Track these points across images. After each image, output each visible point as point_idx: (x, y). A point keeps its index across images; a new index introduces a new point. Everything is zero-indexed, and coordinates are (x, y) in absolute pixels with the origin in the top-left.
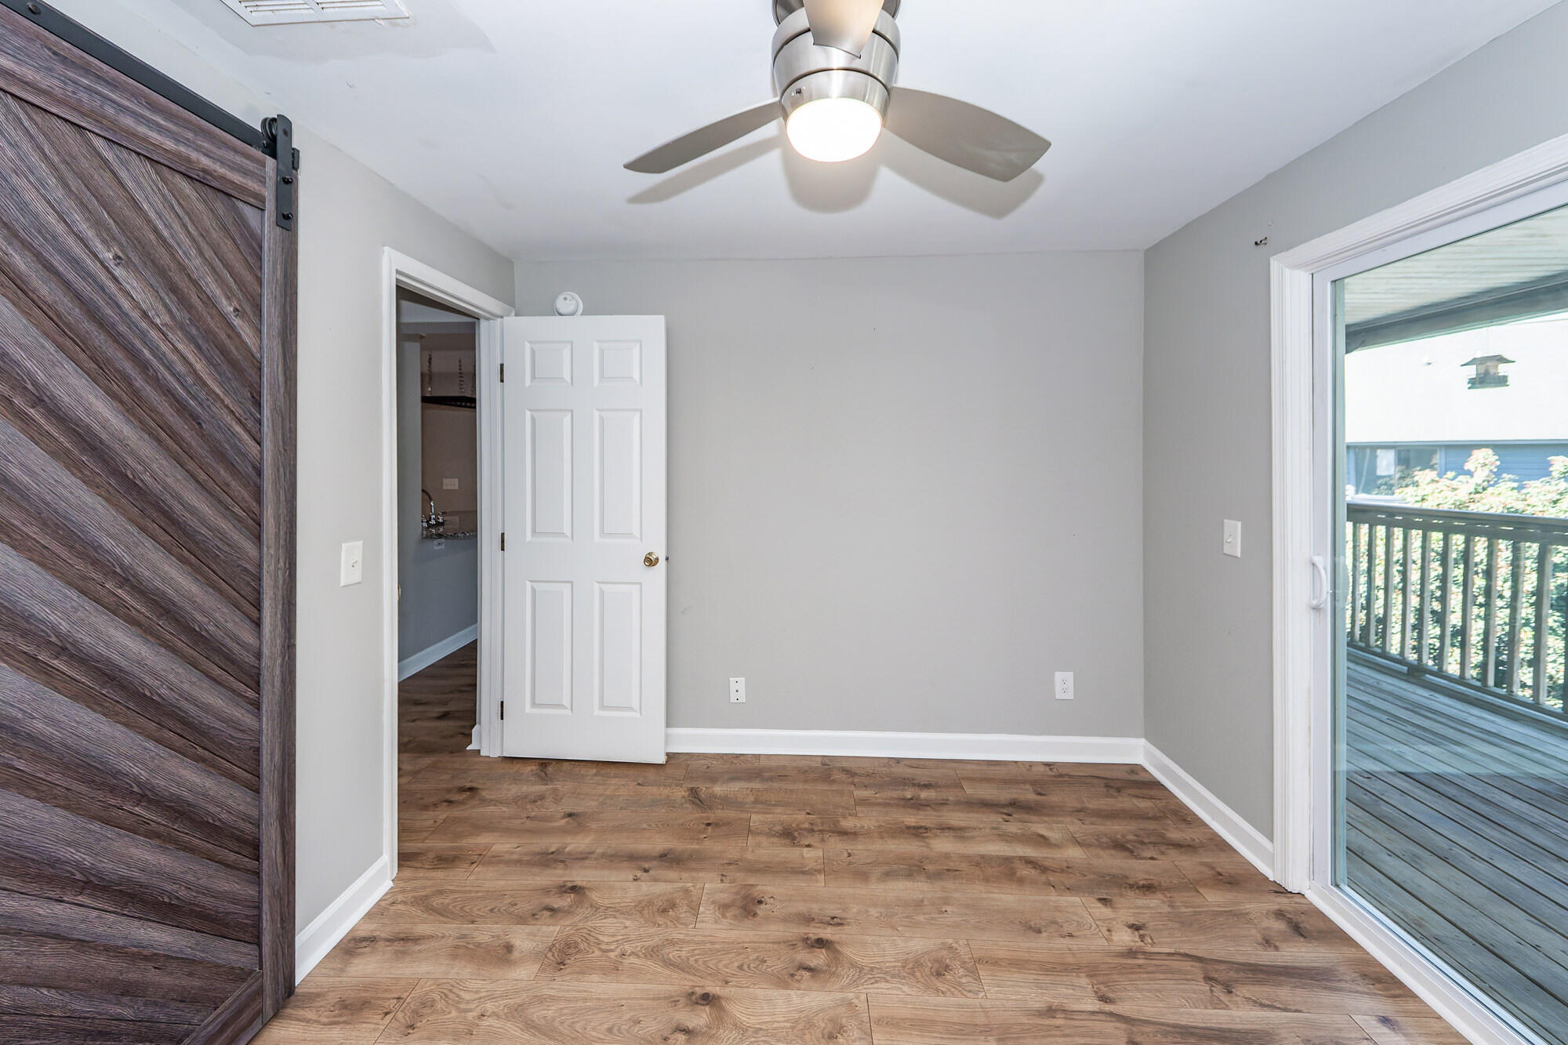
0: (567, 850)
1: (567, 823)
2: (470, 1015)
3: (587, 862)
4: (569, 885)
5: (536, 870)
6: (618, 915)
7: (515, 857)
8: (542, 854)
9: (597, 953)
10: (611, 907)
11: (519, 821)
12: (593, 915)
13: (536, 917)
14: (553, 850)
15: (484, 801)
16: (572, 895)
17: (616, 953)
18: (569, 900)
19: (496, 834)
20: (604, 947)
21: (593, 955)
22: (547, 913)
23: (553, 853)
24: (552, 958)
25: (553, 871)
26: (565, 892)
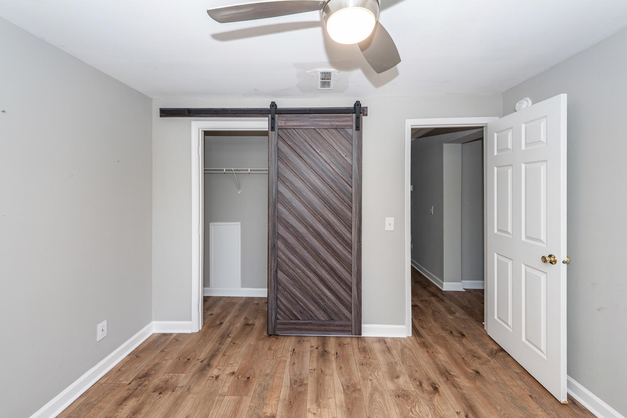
0: (455, 378)
1: (472, 373)
2: (370, 377)
3: (454, 389)
4: (437, 386)
5: (437, 372)
6: (432, 410)
7: (439, 363)
8: (447, 371)
9: (409, 408)
10: (435, 406)
11: (458, 356)
12: (427, 400)
13: (415, 381)
14: (451, 373)
15: (460, 342)
16: (432, 389)
17: (412, 415)
18: (429, 389)
19: (446, 352)
20: (413, 410)
21: (407, 407)
22: (418, 383)
23: (450, 374)
24: (399, 392)
25: (440, 378)
26: (432, 386)
